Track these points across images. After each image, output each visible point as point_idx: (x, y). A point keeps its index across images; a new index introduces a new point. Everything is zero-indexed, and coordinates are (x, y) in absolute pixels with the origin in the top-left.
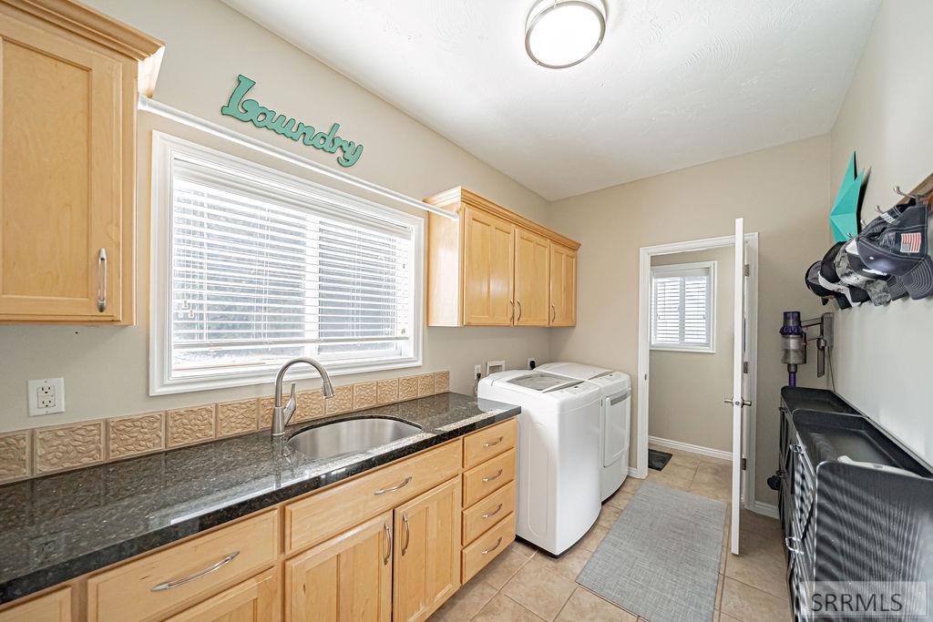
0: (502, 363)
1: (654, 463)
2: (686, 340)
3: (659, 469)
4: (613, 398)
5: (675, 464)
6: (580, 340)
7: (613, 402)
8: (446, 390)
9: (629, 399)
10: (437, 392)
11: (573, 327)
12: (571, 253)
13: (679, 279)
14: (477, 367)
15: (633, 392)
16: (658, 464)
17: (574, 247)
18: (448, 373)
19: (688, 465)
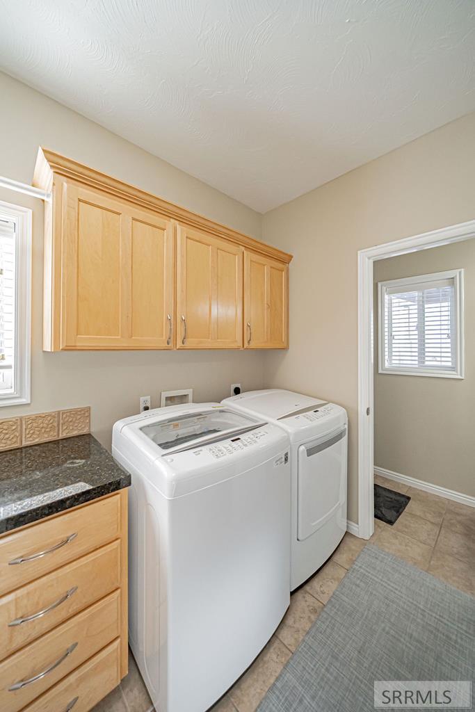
0: (189, 392)
1: (383, 510)
2: (427, 363)
3: (391, 522)
4: (311, 445)
5: (413, 516)
6: (294, 365)
7: (310, 452)
8: (85, 431)
9: (344, 440)
10: (63, 435)
11: (285, 349)
12: (280, 265)
13: (416, 294)
14: (142, 399)
15: (351, 431)
16: (389, 514)
17: (284, 259)
18: (90, 408)
19: (429, 516)
